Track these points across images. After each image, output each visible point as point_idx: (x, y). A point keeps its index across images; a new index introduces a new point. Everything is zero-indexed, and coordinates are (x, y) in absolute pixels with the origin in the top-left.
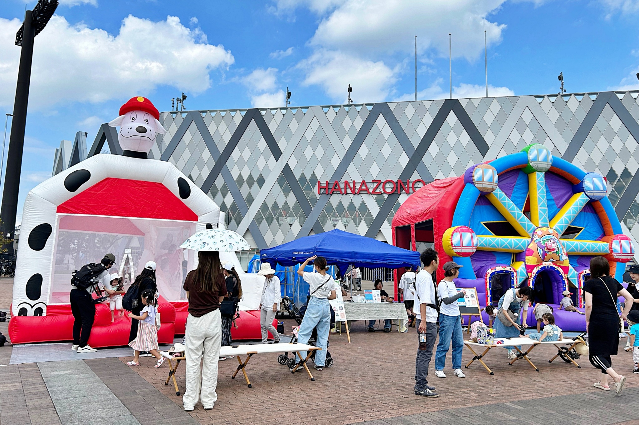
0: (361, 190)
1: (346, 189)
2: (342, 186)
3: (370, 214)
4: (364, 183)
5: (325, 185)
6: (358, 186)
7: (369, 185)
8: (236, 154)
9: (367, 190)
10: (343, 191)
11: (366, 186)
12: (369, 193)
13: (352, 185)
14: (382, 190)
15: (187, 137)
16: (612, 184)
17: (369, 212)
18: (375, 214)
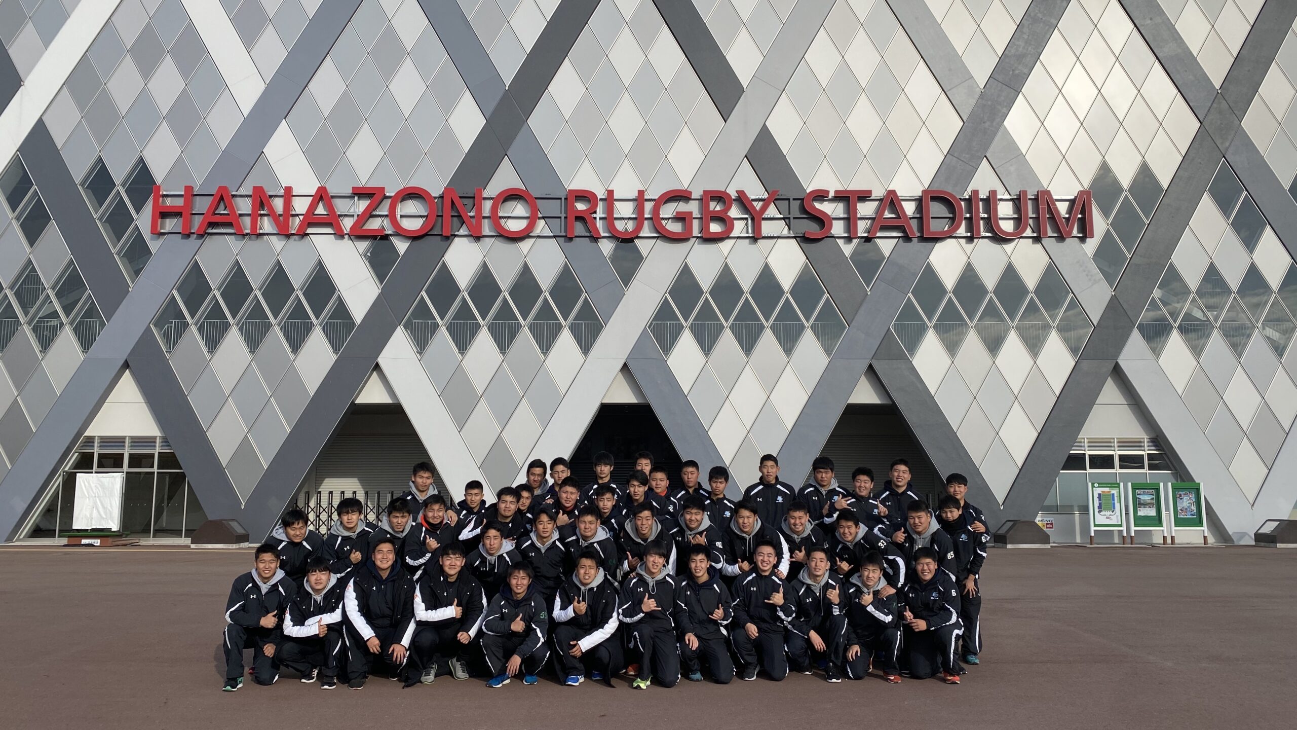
0: (311, 220)
1: (255, 217)
2: (244, 206)
3: (342, 310)
4: (321, 196)
5: (180, 202)
6: (301, 206)
7: (341, 206)
9: (332, 221)
10: (247, 225)
11: (330, 208)
12: (340, 235)
13: (278, 205)
14: (386, 223)
16: (1106, 213)
17: (340, 299)
18: (359, 310)
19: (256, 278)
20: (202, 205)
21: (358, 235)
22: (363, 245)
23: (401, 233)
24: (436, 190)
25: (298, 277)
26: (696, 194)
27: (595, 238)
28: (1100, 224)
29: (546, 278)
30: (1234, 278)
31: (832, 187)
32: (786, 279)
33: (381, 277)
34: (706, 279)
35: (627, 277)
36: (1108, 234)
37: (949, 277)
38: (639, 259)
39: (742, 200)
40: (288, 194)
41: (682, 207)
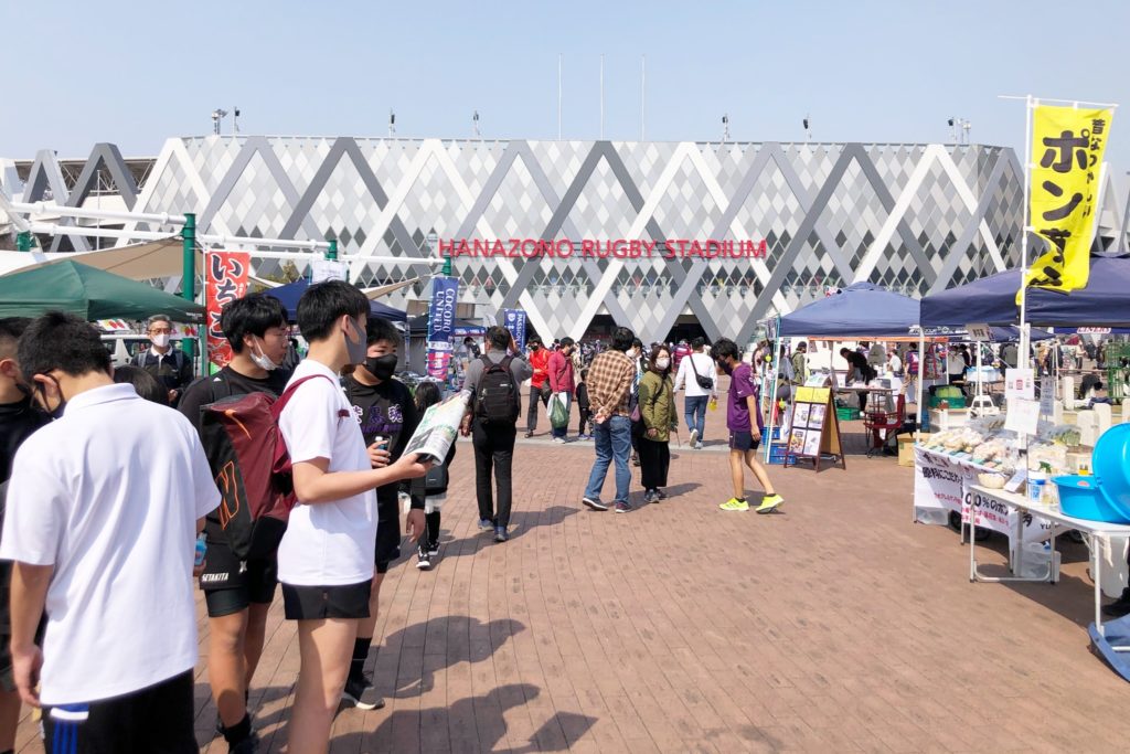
0: (495, 251)
1: (476, 250)
2: (471, 246)
3: (505, 282)
4: (498, 242)
5: (449, 245)
6: (491, 246)
7: (505, 246)
8: (323, 199)
9: (502, 252)
10: (473, 253)
11: (501, 247)
12: (504, 256)
13: (483, 246)
14: (521, 253)
15: (249, 173)
16: (771, 247)
17: (505, 279)
18: (512, 281)
19: (476, 271)
20: (457, 246)
21: (511, 256)
22: (512, 259)
23: (525, 255)
24: (537, 241)
25: (490, 271)
26: (628, 241)
27: (592, 257)
28: (769, 252)
29: (575, 271)
30: (814, 272)
31: (676, 238)
32: (659, 271)
33: (518, 271)
34: (631, 271)
35: (603, 270)
36: (771, 256)
37: (715, 271)
38: (607, 264)
39: (644, 243)
40: (487, 243)
41: (623, 246)
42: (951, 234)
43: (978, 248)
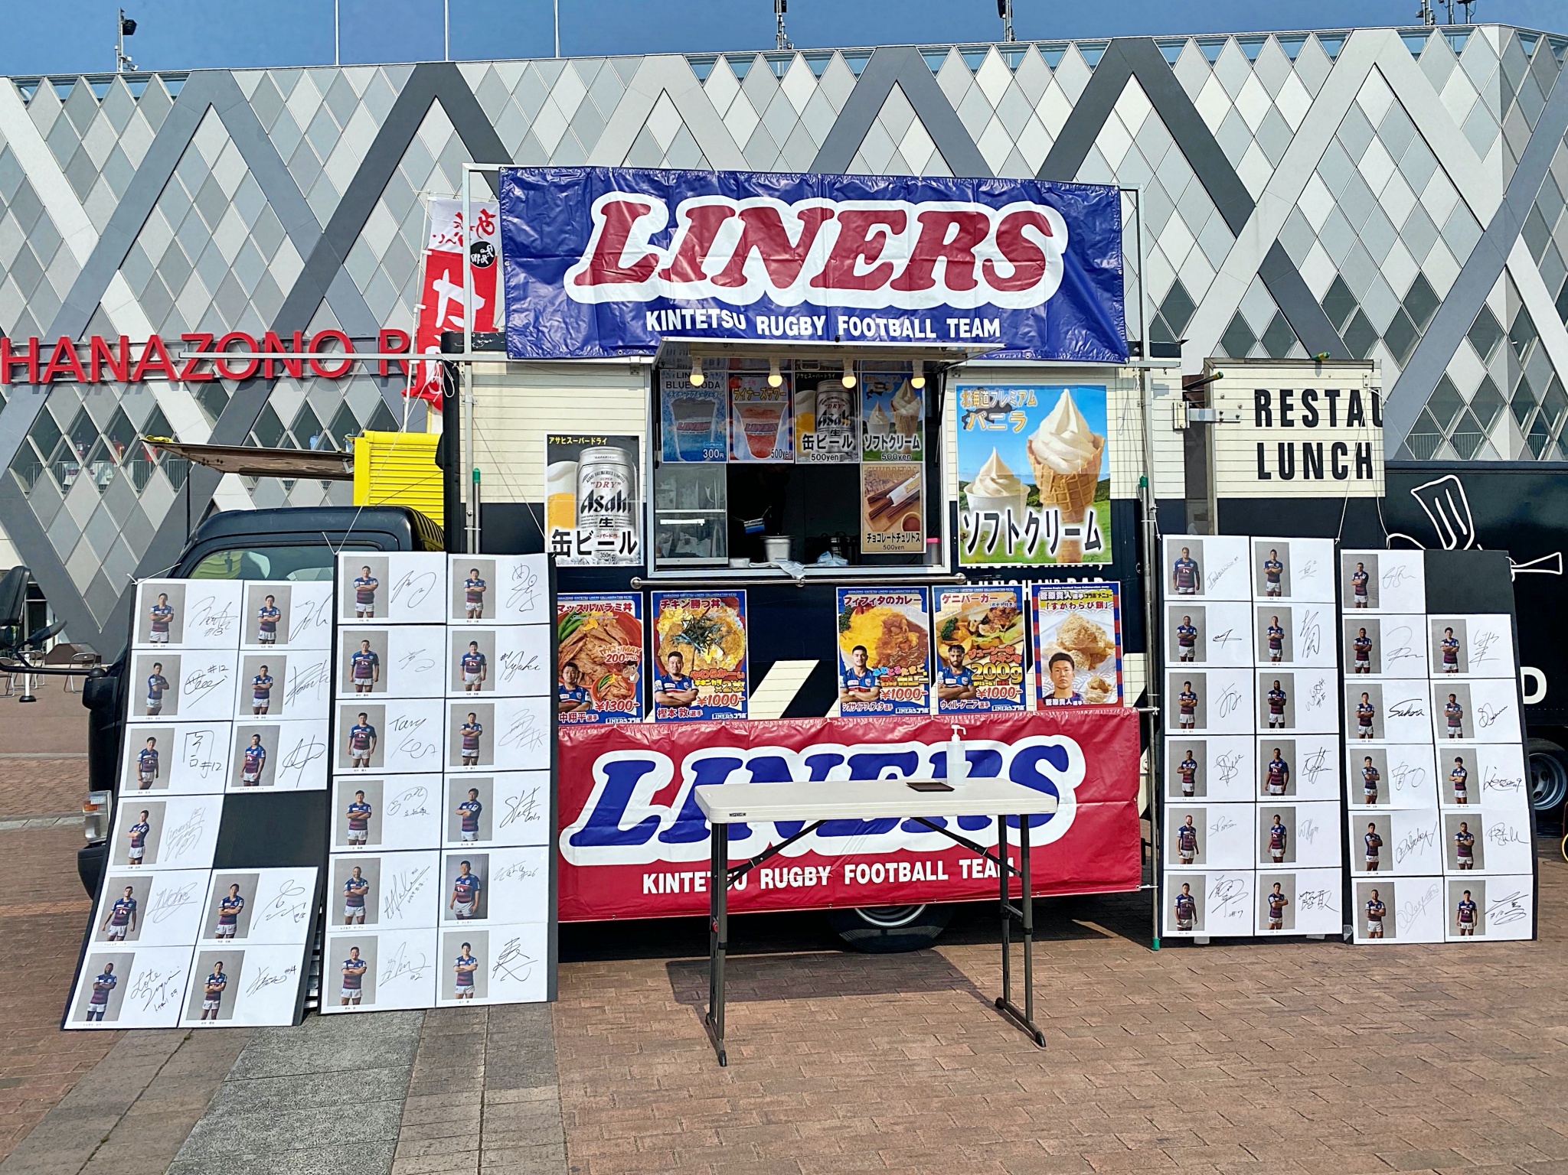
0: (148, 368)
1: (96, 367)
2: (87, 356)
4: (154, 344)
5: (27, 354)
6: (137, 354)
7: (174, 354)
9: (165, 368)
10: (89, 375)
11: (163, 356)
12: (174, 380)
13: (116, 354)
19: (100, 423)
20: (47, 356)
21: (190, 380)
22: (197, 389)
23: (228, 376)
29: (363, 416)
33: (213, 417)
40: (124, 342)
42: (1421, 284)
43: (1504, 321)
